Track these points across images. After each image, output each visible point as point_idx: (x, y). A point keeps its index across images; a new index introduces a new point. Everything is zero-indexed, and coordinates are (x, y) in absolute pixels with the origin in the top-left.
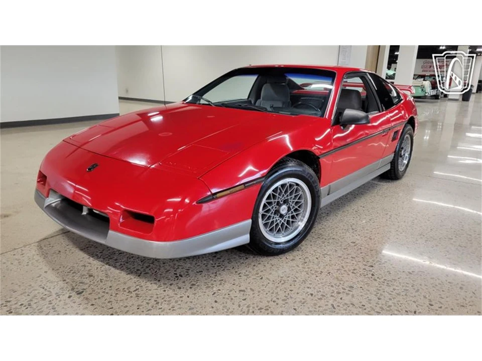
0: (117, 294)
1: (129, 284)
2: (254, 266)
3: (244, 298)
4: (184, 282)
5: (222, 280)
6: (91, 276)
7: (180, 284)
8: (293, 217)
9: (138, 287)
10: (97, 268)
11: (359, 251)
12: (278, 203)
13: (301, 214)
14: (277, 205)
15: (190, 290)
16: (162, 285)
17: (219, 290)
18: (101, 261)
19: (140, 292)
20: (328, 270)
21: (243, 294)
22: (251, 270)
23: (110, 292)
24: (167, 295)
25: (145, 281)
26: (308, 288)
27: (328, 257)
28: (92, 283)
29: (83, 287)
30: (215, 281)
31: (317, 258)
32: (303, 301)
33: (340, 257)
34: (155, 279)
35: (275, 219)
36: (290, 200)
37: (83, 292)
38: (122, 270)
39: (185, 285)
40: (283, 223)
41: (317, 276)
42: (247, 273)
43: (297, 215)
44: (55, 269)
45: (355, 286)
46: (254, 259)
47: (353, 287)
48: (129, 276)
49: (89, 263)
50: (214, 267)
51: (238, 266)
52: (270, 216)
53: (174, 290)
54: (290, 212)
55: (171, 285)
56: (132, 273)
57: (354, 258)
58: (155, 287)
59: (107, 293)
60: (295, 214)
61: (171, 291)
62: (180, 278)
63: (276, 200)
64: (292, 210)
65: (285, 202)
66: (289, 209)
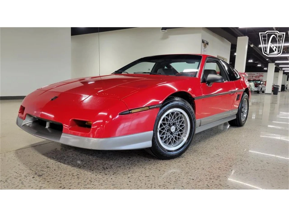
0: (65, 176)
1: (73, 172)
2: (155, 164)
3: (149, 180)
4: (109, 171)
5: (134, 171)
6: (48, 167)
7: (106, 172)
8: (179, 135)
9: (79, 173)
10: (53, 164)
11: (222, 159)
13: (184, 134)
14: (169, 126)
15: (112, 175)
16: (94, 173)
17: (132, 176)
18: (56, 160)
19: (80, 176)
20: (203, 168)
21: (148, 178)
22: (153, 166)
23: (60, 176)
24: (98, 178)
25: (83, 171)
26: (191, 176)
27: (202, 161)
28: (48, 171)
29: (42, 173)
30: (129, 171)
31: (195, 162)
32: (188, 182)
33: (210, 161)
34: (90, 170)
35: (167, 135)
36: (177, 123)
37: (42, 175)
38: (69, 165)
39: (109, 173)
40: (172, 138)
41: (195, 170)
42: (150, 168)
43: (181, 134)
44: (25, 164)
45: (221, 176)
46: (154, 161)
48: (73, 168)
49: (48, 161)
50: (128, 164)
51: (144, 164)
52: (164, 133)
53: (102, 175)
54: (177, 131)
55: (100, 173)
56: (75, 166)
57: (219, 162)
58: (90, 173)
59: (58, 176)
60: (180, 133)
61: (100, 176)
62: (106, 169)
63: (169, 123)
64: (178, 130)
65: (174, 124)
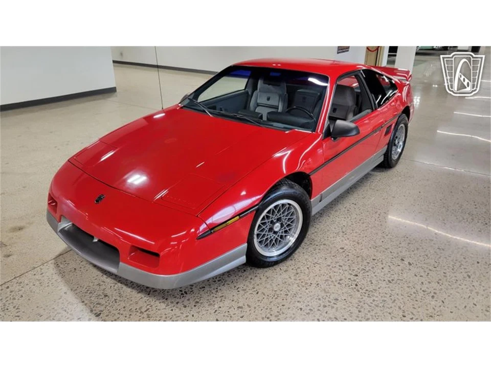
0: (130, 315)
1: (141, 304)
2: (251, 279)
3: (242, 315)
4: (189, 300)
5: (223, 296)
6: (106, 296)
7: (186, 303)
8: (286, 232)
9: (148, 307)
10: (111, 287)
11: (347, 259)
12: (272, 222)
13: (293, 229)
14: (271, 223)
15: (194, 308)
16: (170, 303)
17: (220, 307)
18: (114, 279)
19: (151, 313)
20: (317, 282)
21: (241, 311)
22: (248, 284)
23: (124, 313)
24: (175, 315)
25: (154, 300)
26: (298, 302)
27: (318, 266)
28: (107, 304)
29: (100, 309)
30: (216, 297)
31: (308, 268)
32: (293, 316)
33: (329, 266)
34: (163, 298)
35: (269, 236)
36: (282, 218)
37: (100, 314)
38: (133, 288)
39: (190, 303)
40: (276, 238)
41: (307, 289)
42: (245, 287)
43: (289, 230)
44: (73, 289)
45: (339, 299)
46: (251, 271)
47: (338, 300)
48: (140, 295)
49: (104, 282)
50: (215, 281)
51: (237, 280)
52: (264, 235)
53: (180, 309)
54: (283, 228)
55: (177, 303)
56: (142, 291)
57: (342, 266)
58: (163, 306)
59: (122, 314)
60: (287, 229)
61: (177, 310)
62: (185, 294)
63: (270, 220)
64: (285, 226)
65: (279, 220)
66: (282, 225)
